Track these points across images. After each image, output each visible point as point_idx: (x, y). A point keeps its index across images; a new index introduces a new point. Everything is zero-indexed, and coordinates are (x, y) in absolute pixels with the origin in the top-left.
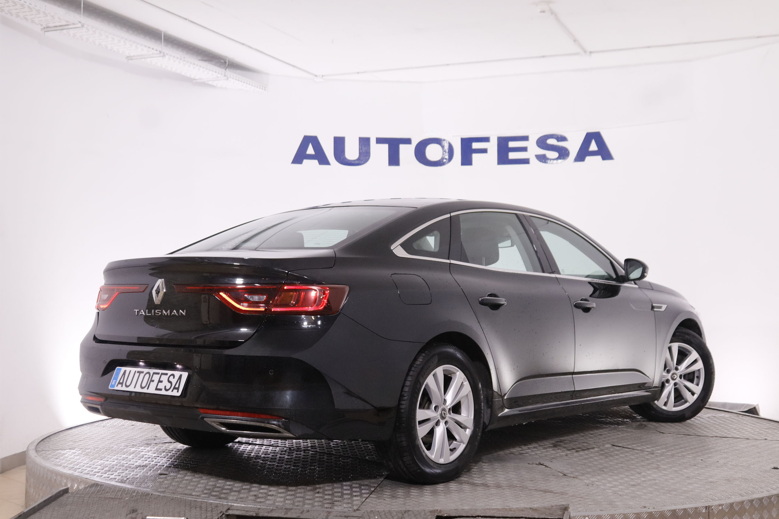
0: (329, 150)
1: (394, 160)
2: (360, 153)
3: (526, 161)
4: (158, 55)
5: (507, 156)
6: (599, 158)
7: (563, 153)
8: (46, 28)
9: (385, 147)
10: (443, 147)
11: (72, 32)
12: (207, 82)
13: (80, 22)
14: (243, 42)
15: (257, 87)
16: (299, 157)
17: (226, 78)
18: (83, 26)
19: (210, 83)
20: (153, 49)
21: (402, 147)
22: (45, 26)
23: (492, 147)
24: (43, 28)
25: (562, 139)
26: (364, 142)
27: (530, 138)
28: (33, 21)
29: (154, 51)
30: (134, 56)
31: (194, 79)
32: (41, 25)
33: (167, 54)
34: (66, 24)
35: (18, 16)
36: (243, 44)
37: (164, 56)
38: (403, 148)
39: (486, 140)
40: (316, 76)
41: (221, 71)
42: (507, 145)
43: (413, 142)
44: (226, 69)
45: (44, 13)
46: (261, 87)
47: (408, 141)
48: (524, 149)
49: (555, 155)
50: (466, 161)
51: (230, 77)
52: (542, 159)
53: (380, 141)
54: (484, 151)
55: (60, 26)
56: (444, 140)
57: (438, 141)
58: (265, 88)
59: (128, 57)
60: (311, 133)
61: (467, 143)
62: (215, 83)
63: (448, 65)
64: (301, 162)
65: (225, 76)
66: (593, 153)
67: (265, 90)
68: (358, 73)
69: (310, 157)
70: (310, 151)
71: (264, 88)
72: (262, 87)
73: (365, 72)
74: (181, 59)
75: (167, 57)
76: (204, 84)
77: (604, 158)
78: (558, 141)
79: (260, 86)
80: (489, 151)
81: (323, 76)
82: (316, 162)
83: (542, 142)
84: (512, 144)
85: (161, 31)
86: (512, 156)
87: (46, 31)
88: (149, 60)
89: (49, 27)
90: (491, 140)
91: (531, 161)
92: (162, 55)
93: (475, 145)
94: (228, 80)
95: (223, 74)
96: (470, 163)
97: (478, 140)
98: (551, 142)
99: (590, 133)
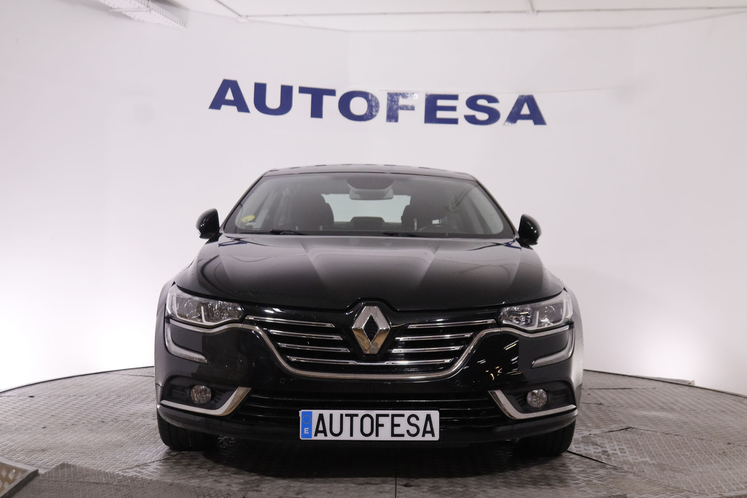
0: (249, 97)
1: (317, 111)
2: (281, 102)
3: (454, 121)
5: (435, 115)
7: (494, 116)
9: (308, 97)
10: (368, 101)
12: (124, 13)
15: (178, 23)
16: (218, 102)
17: (148, 9)
19: (128, 14)
21: (326, 99)
23: (420, 104)
25: (492, 99)
26: (286, 91)
27: (460, 98)
31: (111, 8)
40: (240, 15)
42: (436, 103)
43: (337, 93)
46: (181, 23)
47: (332, 93)
48: (453, 109)
49: (486, 117)
50: (392, 116)
51: (153, 9)
52: (471, 120)
53: (303, 90)
54: (413, 108)
56: (370, 94)
57: (364, 95)
58: (185, 24)
60: (231, 77)
61: (393, 98)
63: (385, 14)
64: (219, 108)
65: (147, 6)
66: (525, 117)
67: (185, 27)
68: (287, 15)
69: (229, 103)
70: (229, 96)
71: (183, 24)
72: (183, 23)
73: (294, 15)
77: (536, 123)
78: (489, 102)
79: (180, 22)
80: (415, 108)
81: (247, 16)
82: (235, 108)
83: (472, 102)
84: (440, 103)
86: (440, 114)
91: (459, 121)
93: (402, 101)
95: (146, 4)
96: (396, 120)
97: (404, 95)
98: (482, 102)
99: (522, 96)
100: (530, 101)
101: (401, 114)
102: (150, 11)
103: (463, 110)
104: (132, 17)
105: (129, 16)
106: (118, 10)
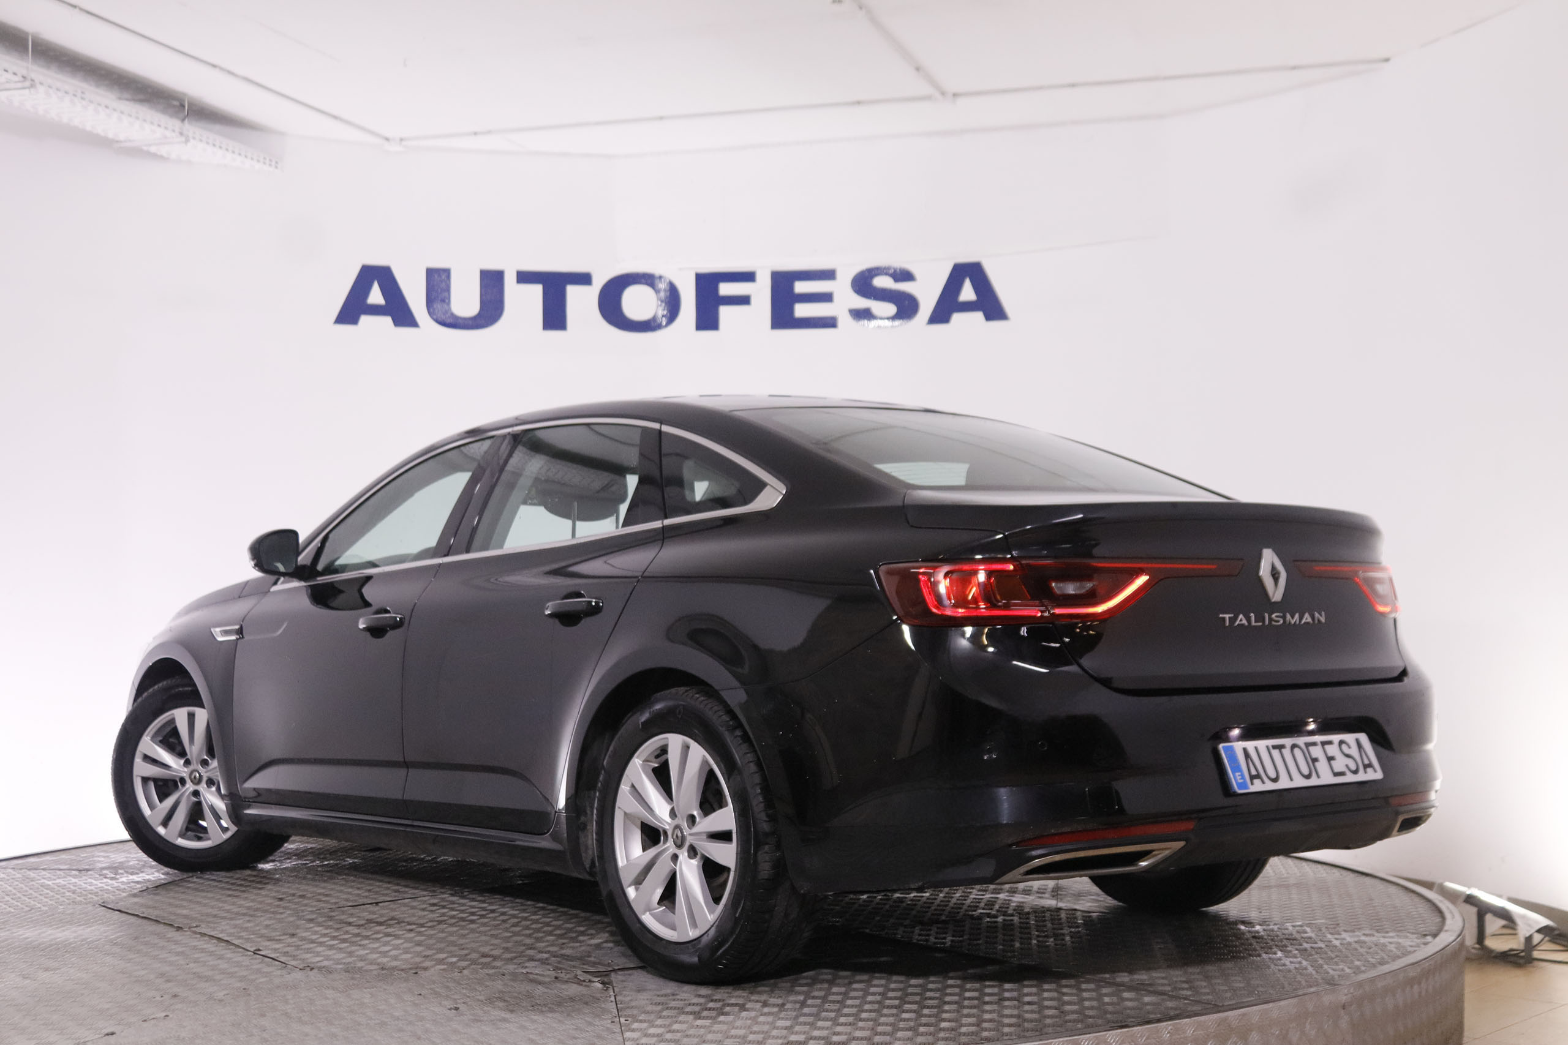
1: (554, 317)
2: (483, 303)
3: (829, 323)
4: (19, 85)
5: (792, 311)
6: (979, 316)
7: (906, 307)
9: (537, 291)
10: (657, 291)
12: (145, 148)
15: (258, 161)
16: (352, 311)
17: (185, 138)
19: (153, 149)
23: (761, 292)
25: (905, 276)
26: (492, 282)
27: (838, 275)
31: (117, 142)
33: (41, 83)
36: (218, 68)
37: (34, 86)
38: (573, 292)
39: (748, 277)
40: (387, 139)
41: (173, 123)
42: (792, 288)
43: (595, 280)
44: (183, 121)
46: (267, 161)
47: (584, 279)
48: (827, 297)
49: (891, 309)
50: (707, 320)
51: (193, 138)
52: (862, 316)
53: (525, 277)
54: (744, 300)
56: (660, 277)
57: (647, 279)
58: (277, 163)
60: (377, 260)
61: (707, 284)
62: (163, 151)
64: (355, 321)
65: (181, 133)
66: (968, 307)
67: (276, 167)
68: (475, 134)
69: (375, 310)
70: (376, 296)
71: (273, 163)
72: (270, 160)
73: (489, 132)
76: (137, 152)
77: (989, 317)
78: (897, 280)
79: (265, 158)
80: (753, 300)
81: (401, 140)
82: (387, 320)
83: (863, 284)
84: (801, 287)
85: (27, 34)
86: (802, 310)
90: (758, 277)
91: (840, 323)
92: (28, 83)
93: (726, 289)
96: (715, 326)
97: (730, 277)
98: (882, 282)
99: (960, 265)
100: (976, 273)
101: (725, 312)
102: (190, 141)
103: (846, 299)
104: (165, 155)
105: (159, 153)
106: (130, 145)
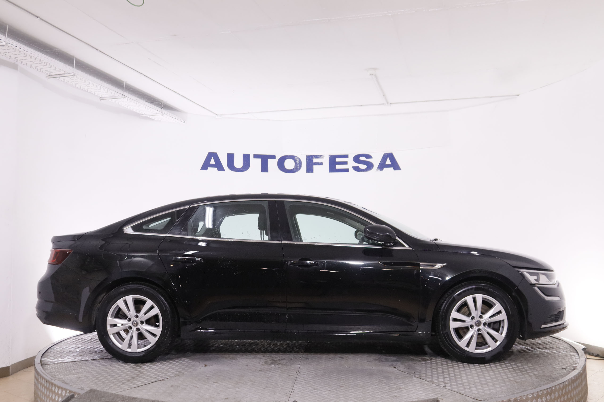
0: (224, 162)
1: (265, 168)
2: (243, 164)
3: (347, 170)
4: (121, 97)
5: (335, 167)
6: (392, 169)
7: (370, 166)
8: (49, 76)
9: (259, 160)
10: (295, 161)
11: (66, 79)
12: (148, 117)
13: (73, 73)
14: (175, 91)
15: (180, 121)
16: (205, 166)
17: (162, 114)
18: (75, 75)
19: (151, 117)
20: (118, 93)
21: (270, 160)
22: (49, 74)
23: (326, 161)
24: (47, 75)
25: (369, 157)
26: (246, 158)
27: (349, 156)
28: (41, 71)
29: (119, 94)
30: (105, 97)
31: (141, 114)
32: (46, 74)
33: (127, 97)
34: (64, 73)
35: (31, 67)
36: (175, 92)
37: (125, 98)
39: (321, 157)
40: (217, 115)
41: (159, 109)
42: (335, 160)
43: (276, 157)
44: (162, 108)
45: (50, 65)
47: (273, 157)
48: (346, 163)
49: (365, 167)
50: (310, 169)
51: (164, 114)
52: (357, 169)
53: (256, 156)
54: (321, 164)
55: (59, 74)
56: (296, 156)
57: (292, 157)
59: (101, 97)
60: (213, 151)
61: (310, 159)
63: (301, 109)
64: (206, 169)
65: (161, 112)
66: (388, 166)
67: (185, 123)
68: (244, 113)
69: (212, 166)
70: (212, 162)
71: (184, 122)
73: (248, 113)
74: (135, 100)
75: (126, 98)
76: (146, 118)
77: (395, 169)
78: (367, 158)
80: (323, 164)
81: (221, 115)
82: (216, 169)
83: (356, 159)
84: (338, 160)
85: (124, 82)
86: (338, 167)
87: (49, 78)
88: (114, 100)
89: (51, 75)
90: (325, 157)
91: (350, 170)
92: (123, 97)
93: (315, 160)
94: (163, 115)
95: (160, 111)
96: (312, 171)
97: (317, 157)
98: (362, 158)
99: (386, 154)
100: (390, 156)
101: (315, 167)
102: (163, 114)
103: (351, 164)
104: (154, 119)
106: (145, 115)
